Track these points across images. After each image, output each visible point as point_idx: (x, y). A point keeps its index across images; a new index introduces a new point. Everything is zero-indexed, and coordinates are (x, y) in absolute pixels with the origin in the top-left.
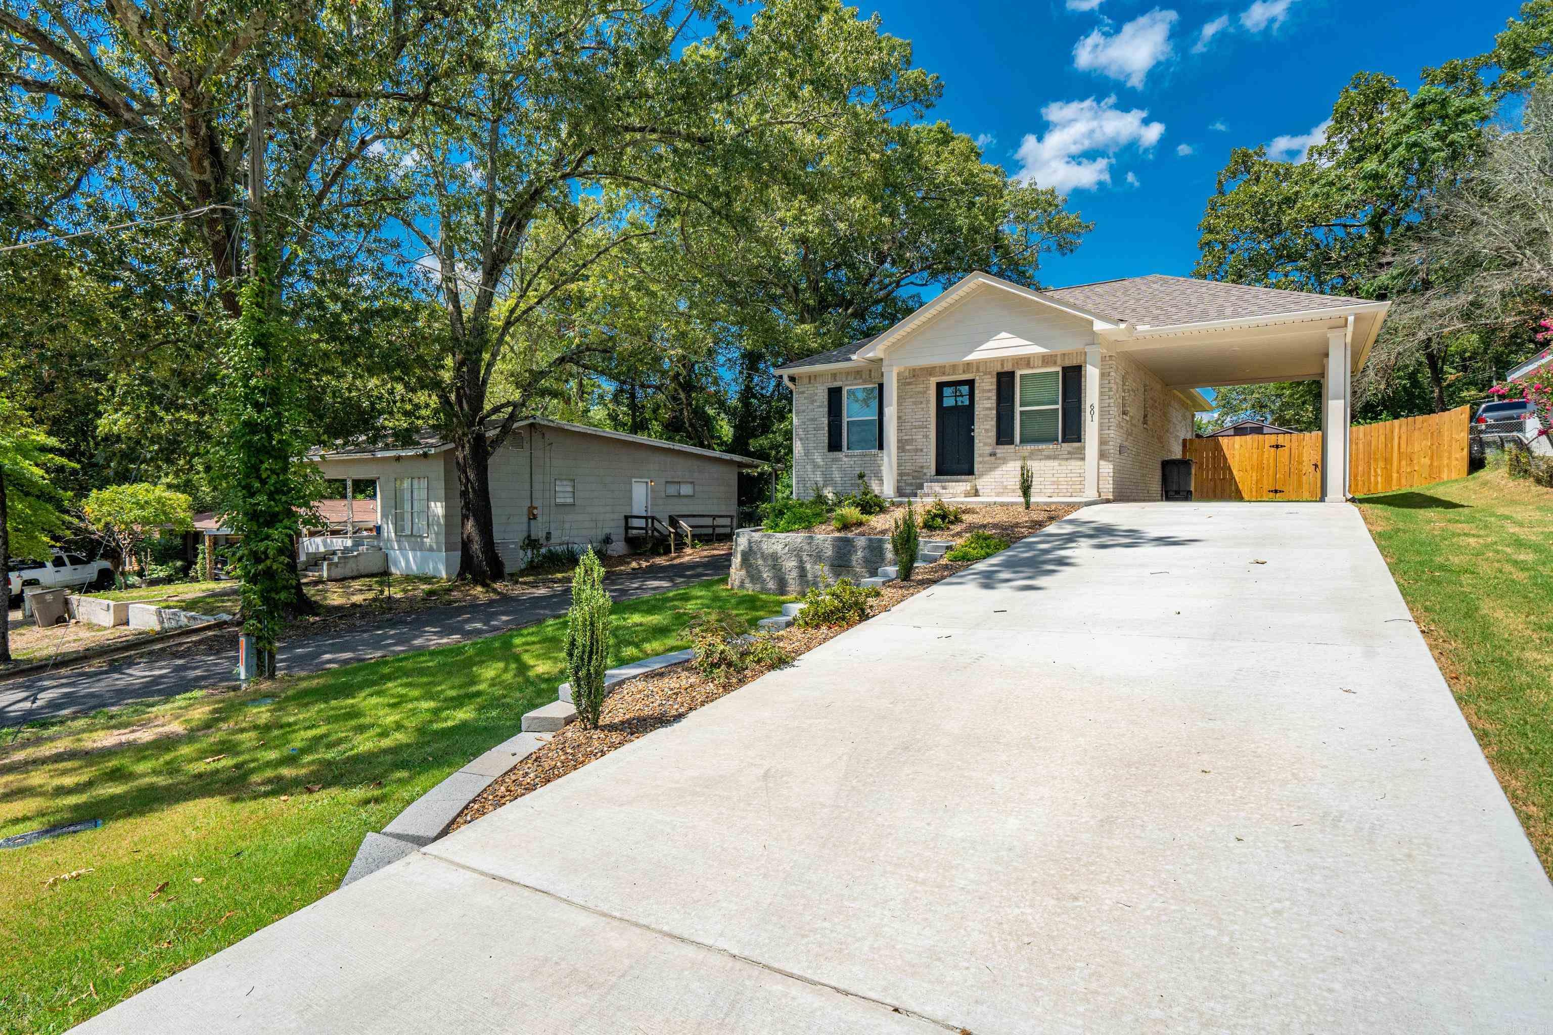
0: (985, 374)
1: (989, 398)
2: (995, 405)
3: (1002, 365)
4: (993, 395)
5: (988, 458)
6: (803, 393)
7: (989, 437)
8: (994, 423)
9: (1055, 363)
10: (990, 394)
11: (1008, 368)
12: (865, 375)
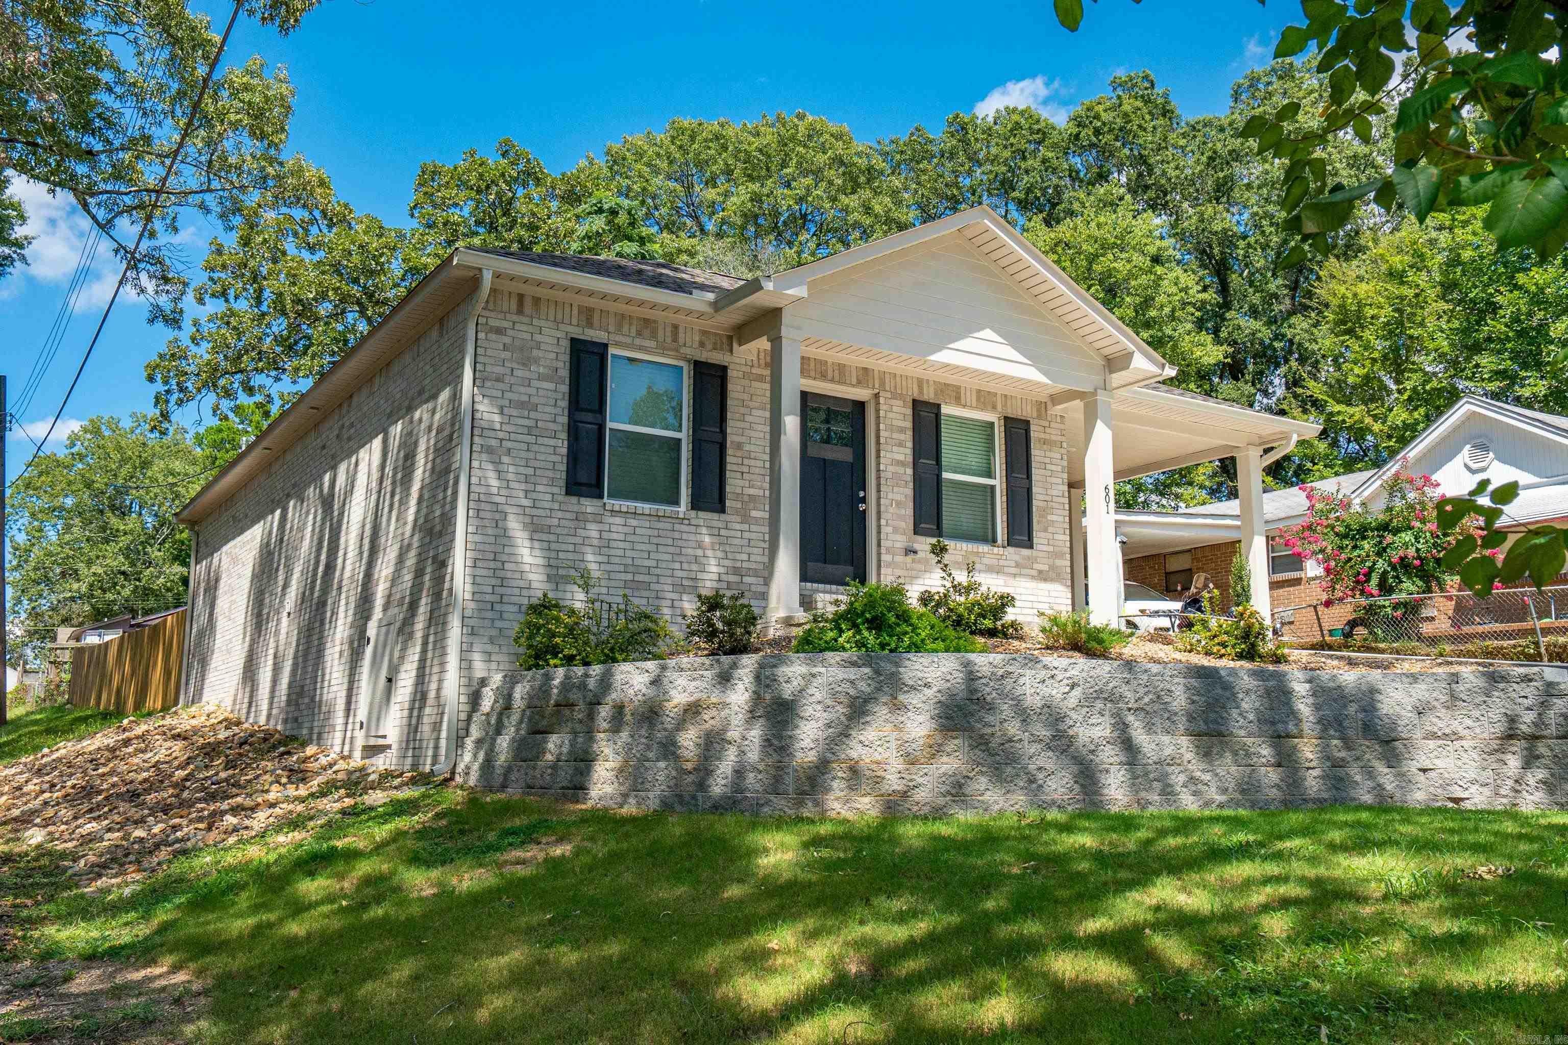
0: (895, 396)
1: (901, 444)
2: (910, 459)
3: (920, 387)
4: (907, 438)
5: (899, 559)
6: (499, 331)
7: (901, 518)
8: (909, 491)
9: (994, 407)
10: (902, 437)
11: (929, 395)
12: (665, 334)
